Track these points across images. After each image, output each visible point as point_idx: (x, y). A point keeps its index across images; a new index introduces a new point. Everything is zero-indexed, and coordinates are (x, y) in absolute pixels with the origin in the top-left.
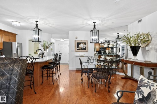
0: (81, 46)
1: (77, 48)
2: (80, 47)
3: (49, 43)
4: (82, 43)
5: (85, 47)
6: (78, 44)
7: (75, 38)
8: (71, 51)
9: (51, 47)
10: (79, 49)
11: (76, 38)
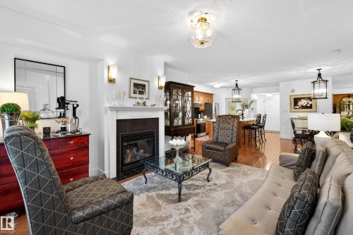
0: (303, 103)
1: (295, 106)
2: (299, 105)
3: (249, 101)
4: (304, 98)
5: (311, 105)
6: (296, 101)
7: (290, 91)
8: (283, 111)
9: (252, 106)
11: (293, 92)
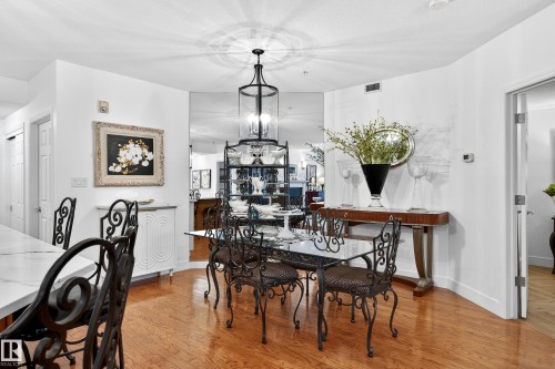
0: (131, 154)
1: (109, 164)
2: (121, 160)
4: (135, 140)
5: (151, 162)
7: (96, 107)
10: (118, 169)
11: (103, 110)
